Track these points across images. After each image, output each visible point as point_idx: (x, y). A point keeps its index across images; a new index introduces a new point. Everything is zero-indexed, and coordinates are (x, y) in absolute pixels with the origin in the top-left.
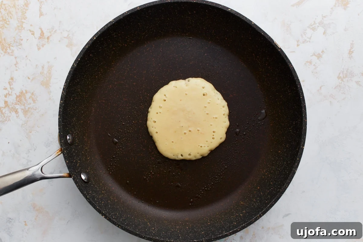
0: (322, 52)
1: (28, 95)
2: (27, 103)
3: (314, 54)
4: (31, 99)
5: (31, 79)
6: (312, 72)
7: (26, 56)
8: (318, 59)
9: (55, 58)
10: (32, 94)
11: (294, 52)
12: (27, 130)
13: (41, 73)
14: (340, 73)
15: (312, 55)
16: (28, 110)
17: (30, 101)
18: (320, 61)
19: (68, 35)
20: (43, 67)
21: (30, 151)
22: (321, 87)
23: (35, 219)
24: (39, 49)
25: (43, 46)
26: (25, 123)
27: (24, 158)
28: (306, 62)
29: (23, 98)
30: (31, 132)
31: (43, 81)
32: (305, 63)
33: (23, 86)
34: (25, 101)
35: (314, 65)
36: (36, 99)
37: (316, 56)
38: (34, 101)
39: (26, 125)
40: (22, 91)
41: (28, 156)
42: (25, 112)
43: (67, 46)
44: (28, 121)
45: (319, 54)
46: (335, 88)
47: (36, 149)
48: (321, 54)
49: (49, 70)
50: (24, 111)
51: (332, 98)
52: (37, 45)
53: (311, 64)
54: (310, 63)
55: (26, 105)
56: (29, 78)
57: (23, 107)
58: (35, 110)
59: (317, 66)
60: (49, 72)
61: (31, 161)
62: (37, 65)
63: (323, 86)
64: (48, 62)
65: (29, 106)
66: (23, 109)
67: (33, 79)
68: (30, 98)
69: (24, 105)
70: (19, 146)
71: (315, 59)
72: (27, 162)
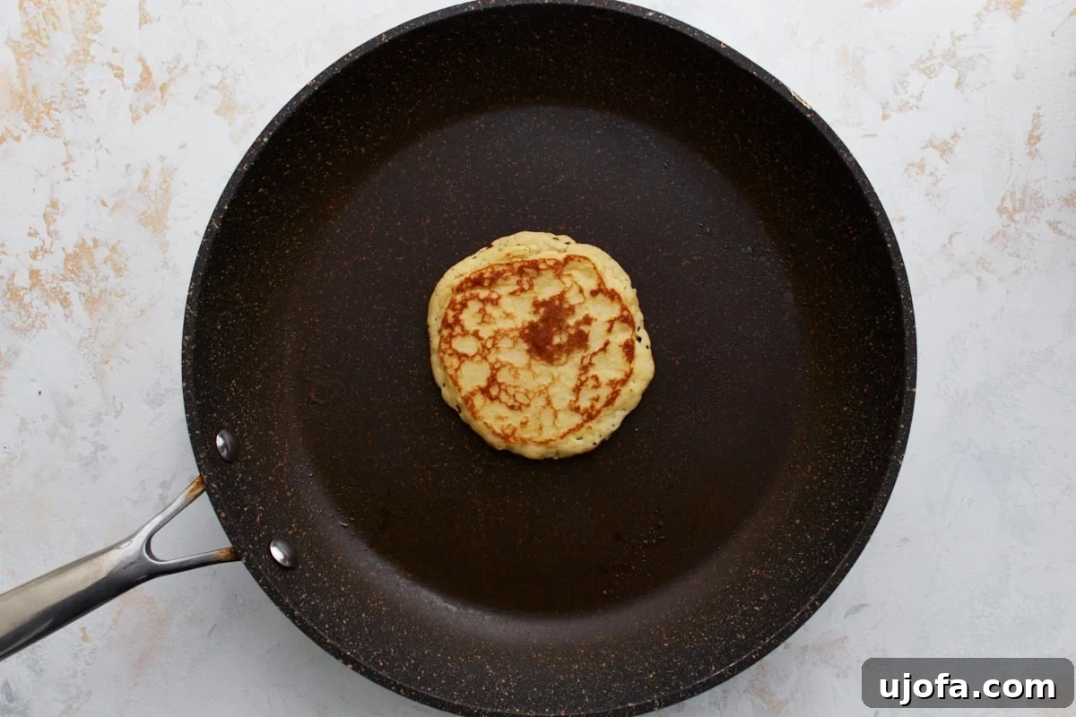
0: (953, 138)
1: (100, 254)
2: (97, 276)
3: (930, 144)
4: (109, 263)
5: (110, 206)
6: (927, 195)
7: (98, 141)
8: (942, 156)
9: (181, 147)
10: (114, 249)
11: (875, 135)
12: (95, 355)
13: (139, 189)
14: (1004, 199)
15: (923, 145)
16: (100, 296)
17: (107, 270)
18: (947, 163)
19: (222, 81)
20: (146, 173)
21: (104, 417)
22: (951, 238)
23: (115, 621)
24: (135, 119)
25: (147, 111)
26: (90, 336)
27: (84, 438)
28: (909, 165)
29: (85, 263)
30: (107, 363)
31: (146, 212)
32: (906, 169)
33: (87, 225)
34: (91, 271)
35: (932, 174)
36: (122, 266)
37: (935, 147)
38: (118, 270)
39: (91, 340)
40: (83, 240)
41: (98, 433)
42: (92, 302)
43: (217, 112)
44: (98, 328)
45: (945, 143)
46: (992, 239)
47: (120, 412)
48: (951, 141)
49: (165, 182)
50: (86, 299)
51: (984, 267)
52: (130, 107)
53: (923, 171)
54: (921, 167)
55: (93, 282)
56: (104, 204)
57: (84, 288)
58: (120, 296)
59: (939, 178)
60: (164, 186)
61: (104, 448)
62: (128, 166)
63: (956, 233)
64: (163, 158)
65: (102, 285)
66: (84, 295)
67: (113, 209)
68: (105, 262)
69: (88, 282)
70: (70, 403)
71: (932, 157)
72: (93, 449)
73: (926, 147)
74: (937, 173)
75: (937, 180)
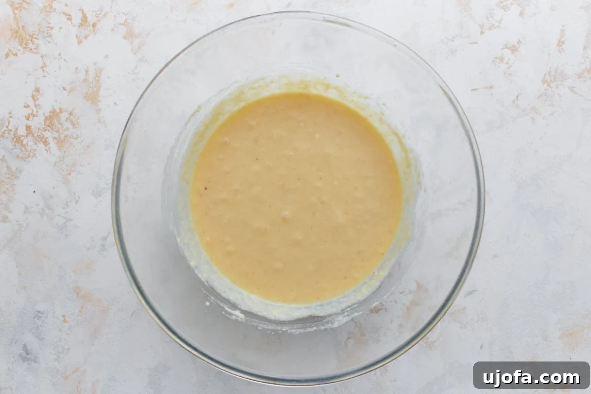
0: (518, 43)
1: (64, 116)
2: (63, 128)
3: (506, 47)
4: (69, 121)
5: (68, 89)
6: (504, 74)
7: (60, 55)
8: (512, 53)
10: (71, 114)
11: (476, 43)
12: (63, 171)
13: (83, 80)
14: (545, 75)
15: (503, 47)
16: (64, 139)
17: (68, 125)
18: (515, 56)
19: (126, 21)
20: (87, 71)
21: (69, 204)
22: (517, 97)
23: (80, 311)
24: (80, 42)
25: (86, 38)
26: (60, 161)
27: (59, 215)
28: (495, 58)
29: (55, 121)
30: (70, 174)
31: (87, 93)
32: (494, 60)
33: (56, 101)
34: (59, 126)
35: (507, 63)
36: (76, 122)
37: (509, 48)
38: (74, 125)
39: (61, 162)
40: (54, 109)
41: (67, 212)
42: (60, 143)
43: (125, 38)
44: (64, 156)
45: (514, 46)
46: (539, 97)
47: (78, 201)
48: (518, 46)
49: (97, 76)
50: (57, 141)
51: (535, 112)
52: (77, 36)
53: (502, 61)
54: (501, 59)
55: (61, 131)
56: (64, 89)
57: (56, 135)
58: (75, 139)
59: (511, 64)
60: (97, 78)
61: (70, 220)
62: (77, 68)
63: (520, 94)
64: (95, 63)
65: (66, 133)
66: (56, 138)
67: (70, 92)
68: (66, 121)
69: (57, 132)
70: (51, 197)
71: (507, 52)
72: (64, 221)
73: (504, 49)
74: (509, 62)
75: (510, 66)
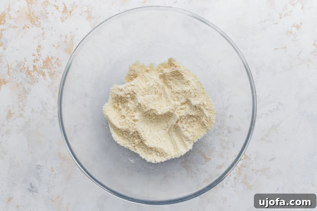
0: (300, 24)
1: (53, 61)
2: (53, 67)
3: (294, 26)
4: (56, 63)
5: (56, 46)
6: (293, 41)
7: (52, 27)
8: (297, 29)
9: (76, 29)
10: (57, 59)
11: (277, 23)
12: (53, 90)
13: (64, 42)
14: (315, 41)
15: (292, 26)
16: (54, 73)
17: (56, 65)
18: (299, 31)
19: (87, 10)
20: (66, 37)
21: (56, 108)
22: (299, 53)
23: (61, 166)
24: (63, 21)
25: (66, 19)
26: (51, 85)
27: (50, 114)
29: (49, 63)
30: (56, 92)
31: (66, 48)
32: (287, 33)
33: (49, 52)
34: (51, 66)
35: (294, 34)
36: (60, 64)
38: (59, 66)
40: (48, 57)
41: (54, 112)
43: (87, 19)
44: (53, 82)
45: (298, 25)
46: (311, 53)
49: (72, 39)
50: (50, 74)
51: (309, 61)
52: (61, 18)
53: (292, 34)
54: (291, 32)
55: (52, 69)
56: (54, 46)
58: (60, 73)
59: (296, 35)
61: (56, 117)
62: (61, 35)
63: (301, 52)
64: (71, 33)
65: (54, 70)
66: (49, 72)
67: (57, 48)
68: (55, 63)
69: (50, 69)
70: (46, 104)
71: (294, 29)
72: (53, 117)
73: (292, 27)
74: (295, 34)
75: (295, 36)
